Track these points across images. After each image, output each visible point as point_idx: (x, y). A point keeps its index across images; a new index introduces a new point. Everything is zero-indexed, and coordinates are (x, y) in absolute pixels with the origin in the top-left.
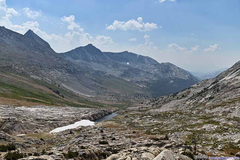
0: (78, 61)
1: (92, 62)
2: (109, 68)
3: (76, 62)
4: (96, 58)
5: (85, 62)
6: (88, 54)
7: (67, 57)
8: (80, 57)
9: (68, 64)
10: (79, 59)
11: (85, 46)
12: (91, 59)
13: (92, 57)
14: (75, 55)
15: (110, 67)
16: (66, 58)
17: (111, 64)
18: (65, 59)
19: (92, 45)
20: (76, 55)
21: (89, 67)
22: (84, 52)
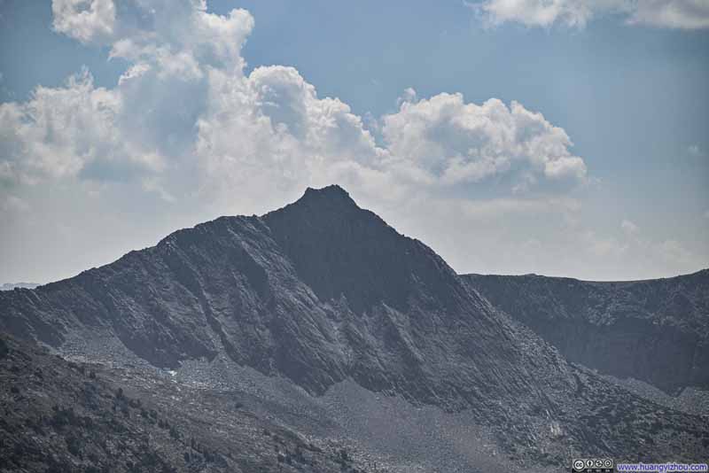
0: (191, 378)
1: (349, 383)
2: (541, 458)
3: (167, 388)
4: (392, 338)
5: (271, 387)
6: (300, 294)
7: (72, 335)
8: (216, 328)
9: (79, 412)
10: (211, 356)
11: (272, 217)
12: (341, 352)
13: (347, 332)
14: (161, 314)
15: (546, 447)
16: (53, 352)
17: (559, 415)
18: (44, 353)
19: (344, 194)
20: (175, 312)
21: (318, 442)
22: (257, 279)
